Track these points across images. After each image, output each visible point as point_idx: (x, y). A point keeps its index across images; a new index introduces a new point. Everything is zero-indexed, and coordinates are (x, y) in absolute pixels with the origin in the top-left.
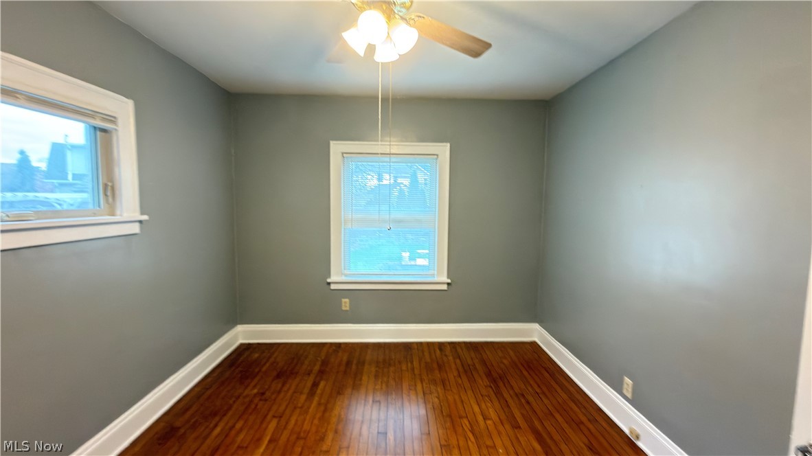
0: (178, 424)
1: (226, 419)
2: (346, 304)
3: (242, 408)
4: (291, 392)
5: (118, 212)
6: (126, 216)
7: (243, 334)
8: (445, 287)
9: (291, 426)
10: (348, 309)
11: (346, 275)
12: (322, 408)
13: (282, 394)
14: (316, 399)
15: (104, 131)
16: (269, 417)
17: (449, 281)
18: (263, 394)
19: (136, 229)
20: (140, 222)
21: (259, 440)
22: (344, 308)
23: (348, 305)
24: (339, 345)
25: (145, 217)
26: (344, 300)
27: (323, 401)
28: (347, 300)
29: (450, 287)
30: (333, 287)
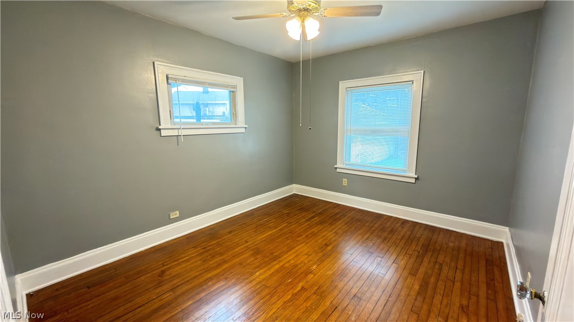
0: (255, 214)
1: (271, 217)
2: (345, 182)
3: (278, 216)
4: (301, 216)
5: (237, 124)
6: (240, 125)
7: (296, 189)
8: (413, 181)
9: (290, 228)
10: (346, 185)
11: (347, 165)
12: (309, 226)
13: (296, 216)
14: (309, 222)
15: (233, 92)
16: (285, 222)
17: (416, 176)
18: (289, 214)
19: (243, 130)
20: (245, 128)
21: (276, 228)
22: (344, 184)
23: (346, 182)
24: (339, 205)
25: (247, 126)
26: (344, 179)
27: (311, 224)
28: (346, 180)
29: (417, 181)
30: (338, 170)
